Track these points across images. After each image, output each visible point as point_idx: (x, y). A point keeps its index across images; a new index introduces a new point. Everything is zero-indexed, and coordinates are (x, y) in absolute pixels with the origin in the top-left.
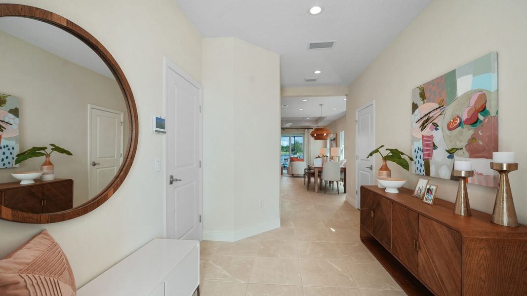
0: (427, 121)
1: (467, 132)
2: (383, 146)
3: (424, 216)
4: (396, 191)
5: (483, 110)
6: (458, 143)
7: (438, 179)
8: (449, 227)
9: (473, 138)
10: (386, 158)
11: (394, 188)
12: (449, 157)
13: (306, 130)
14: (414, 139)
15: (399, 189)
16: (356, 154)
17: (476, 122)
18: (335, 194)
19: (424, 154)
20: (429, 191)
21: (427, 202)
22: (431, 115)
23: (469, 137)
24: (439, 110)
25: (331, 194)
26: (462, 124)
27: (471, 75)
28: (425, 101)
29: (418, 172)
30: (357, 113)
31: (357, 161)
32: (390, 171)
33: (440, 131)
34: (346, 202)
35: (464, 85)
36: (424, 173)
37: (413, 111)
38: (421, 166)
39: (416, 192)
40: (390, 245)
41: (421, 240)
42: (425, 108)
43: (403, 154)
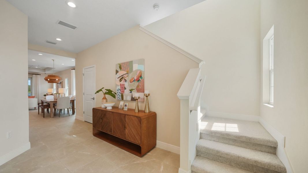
0: (122, 78)
1: (136, 84)
2: (103, 88)
3: (128, 115)
4: (111, 108)
5: (141, 77)
6: (133, 87)
7: (127, 101)
8: (136, 117)
9: (138, 86)
10: (105, 94)
11: (110, 106)
12: (130, 92)
13: (34, 75)
14: (117, 85)
15: (112, 107)
16: (83, 92)
17: (139, 80)
18: (67, 116)
19: (121, 92)
20: (126, 105)
21: (125, 110)
22: (124, 76)
23: (137, 85)
24: (127, 74)
25: (64, 117)
26: (135, 80)
27: (137, 64)
28: (121, 70)
29: (119, 99)
30: (83, 70)
31: (83, 96)
32: (107, 99)
33: (127, 83)
34: (76, 119)
35: (136, 67)
36: (121, 99)
37: (116, 74)
38: (120, 96)
39: (119, 107)
40: (112, 132)
41: (126, 125)
42: (121, 73)
43: (112, 91)
